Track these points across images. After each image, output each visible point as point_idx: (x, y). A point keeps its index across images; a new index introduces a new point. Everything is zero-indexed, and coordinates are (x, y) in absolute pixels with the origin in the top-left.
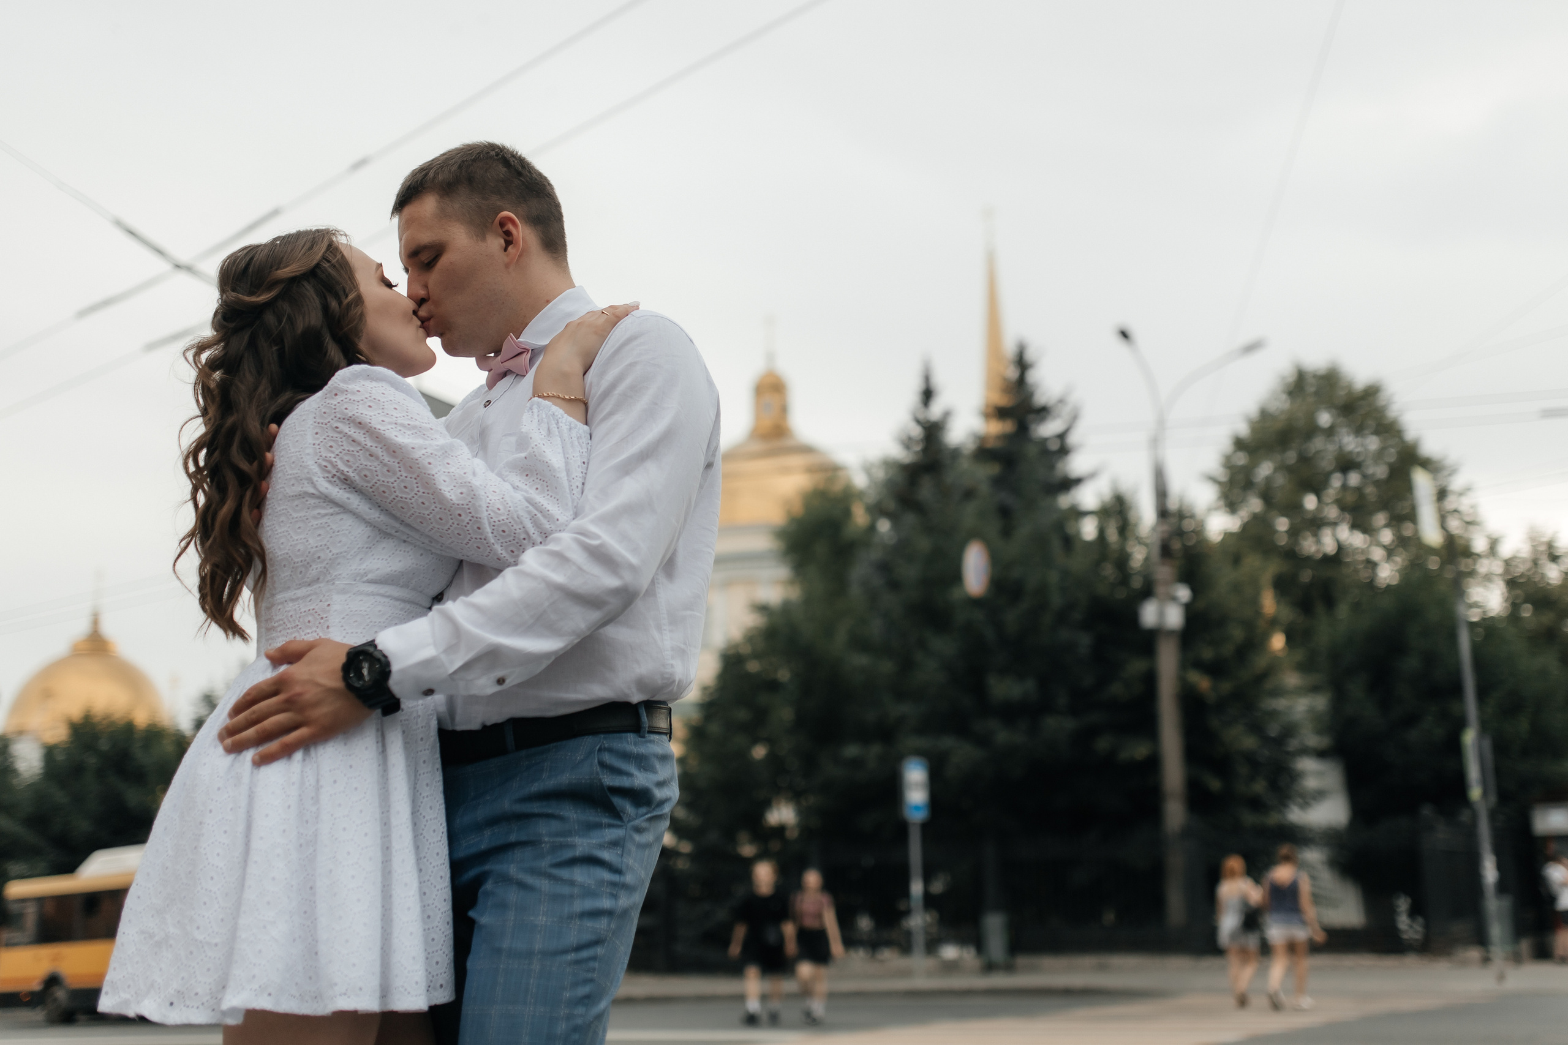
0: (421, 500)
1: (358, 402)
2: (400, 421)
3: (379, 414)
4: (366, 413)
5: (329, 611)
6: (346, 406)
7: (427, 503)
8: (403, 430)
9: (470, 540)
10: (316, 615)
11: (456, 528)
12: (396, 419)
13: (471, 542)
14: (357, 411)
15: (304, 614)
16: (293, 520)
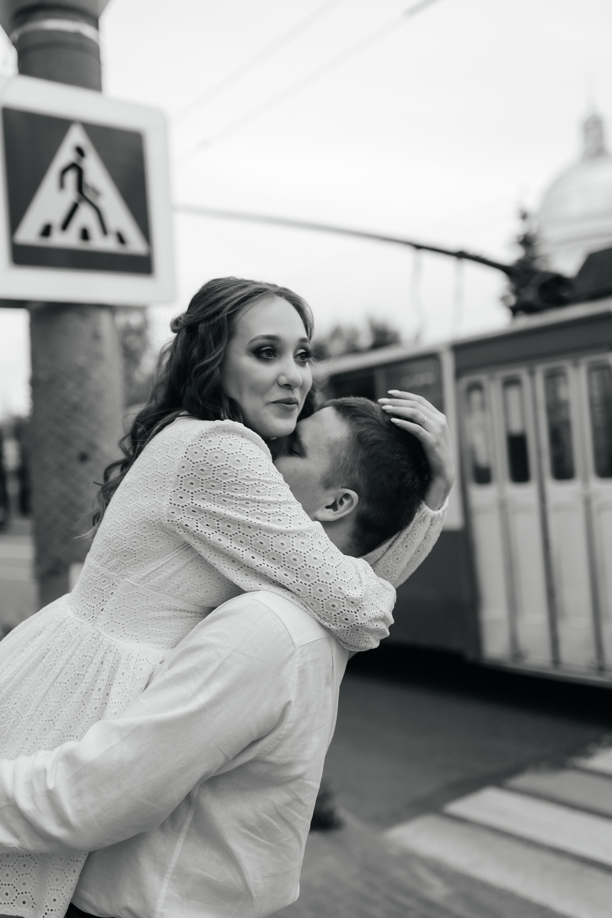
10: (101, 596)
15: (96, 589)
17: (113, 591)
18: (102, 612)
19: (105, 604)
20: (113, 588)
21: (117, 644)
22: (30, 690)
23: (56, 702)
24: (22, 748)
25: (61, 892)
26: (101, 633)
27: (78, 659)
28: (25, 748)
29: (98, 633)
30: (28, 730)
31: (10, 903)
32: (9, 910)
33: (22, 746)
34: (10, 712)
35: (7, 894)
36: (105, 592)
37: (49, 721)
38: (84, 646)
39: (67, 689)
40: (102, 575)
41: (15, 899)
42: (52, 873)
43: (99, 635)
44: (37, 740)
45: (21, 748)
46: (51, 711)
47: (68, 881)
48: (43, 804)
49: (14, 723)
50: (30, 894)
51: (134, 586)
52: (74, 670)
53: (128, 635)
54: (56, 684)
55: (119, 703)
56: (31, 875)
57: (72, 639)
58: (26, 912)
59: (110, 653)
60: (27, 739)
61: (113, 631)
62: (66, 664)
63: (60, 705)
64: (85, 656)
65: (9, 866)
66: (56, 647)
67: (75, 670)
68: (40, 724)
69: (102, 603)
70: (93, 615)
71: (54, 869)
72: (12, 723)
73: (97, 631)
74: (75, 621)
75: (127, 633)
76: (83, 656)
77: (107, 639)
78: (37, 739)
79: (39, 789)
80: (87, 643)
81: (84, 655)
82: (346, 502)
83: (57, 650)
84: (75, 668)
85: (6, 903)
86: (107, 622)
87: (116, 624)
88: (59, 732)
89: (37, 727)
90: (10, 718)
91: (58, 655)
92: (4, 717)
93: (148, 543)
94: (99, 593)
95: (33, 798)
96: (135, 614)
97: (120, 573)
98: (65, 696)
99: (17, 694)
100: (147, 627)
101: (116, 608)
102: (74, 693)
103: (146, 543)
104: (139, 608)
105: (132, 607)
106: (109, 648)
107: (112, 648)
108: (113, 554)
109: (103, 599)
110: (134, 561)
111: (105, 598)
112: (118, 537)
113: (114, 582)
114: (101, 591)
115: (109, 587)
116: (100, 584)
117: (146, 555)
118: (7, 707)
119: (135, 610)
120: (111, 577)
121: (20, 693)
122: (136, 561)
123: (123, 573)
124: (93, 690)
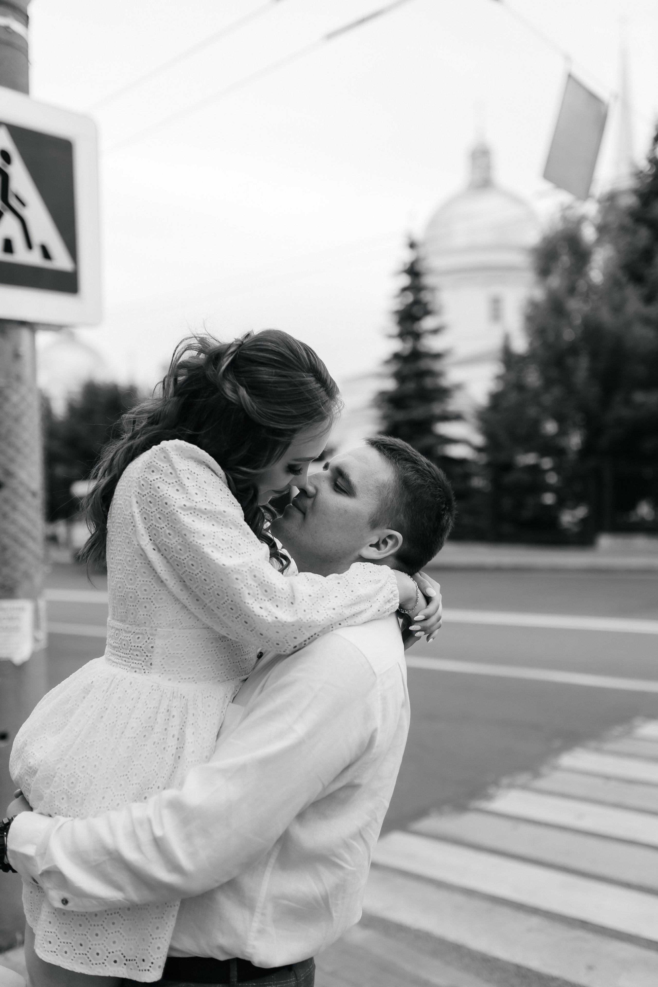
0: (203, 577)
2: (199, 506)
3: (183, 498)
4: (173, 496)
5: (153, 652)
6: (159, 485)
7: (208, 581)
8: (200, 514)
9: (240, 615)
10: (143, 652)
11: (229, 604)
12: (195, 504)
13: (240, 617)
14: (167, 492)
15: (133, 648)
16: (127, 572)
17: (152, 645)
18: (152, 667)
19: (151, 659)
20: (150, 643)
21: (179, 689)
22: (97, 751)
24: (100, 807)
25: (164, 939)
26: (159, 684)
27: (142, 713)
30: (103, 788)
31: (101, 963)
32: (101, 970)
35: (98, 954)
36: (144, 648)
37: (123, 776)
38: (145, 699)
39: (137, 743)
40: (134, 632)
41: (106, 958)
42: (151, 922)
43: (158, 686)
46: (125, 766)
47: (169, 927)
48: (151, 852)
50: (121, 952)
51: (169, 631)
52: (141, 723)
53: (185, 679)
54: (125, 739)
55: (195, 741)
56: (120, 932)
57: (130, 694)
58: (118, 971)
59: (174, 699)
60: (104, 798)
61: (170, 679)
62: (130, 719)
63: (132, 759)
65: (98, 925)
66: (113, 705)
68: (115, 781)
69: (147, 658)
70: (144, 671)
71: (152, 918)
72: (85, 785)
73: (155, 683)
75: (183, 678)
77: (167, 688)
78: (115, 796)
79: (145, 838)
80: (147, 696)
81: (148, 708)
82: (390, 542)
83: (115, 707)
84: (142, 721)
85: (98, 964)
86: (161, 673)
87: (171, 672)
88: (137, 786)
89: (112, 784)
91: (117, 711)
93: (155, 586)
94: (139, 651)
95: (139, 848)
96: (183, 658)
97: (151, 626)
98: (136, 750)
99: (83, 758)
100: (200, 666)
101: (164, 659)
102: (144, 745)
103: (154, 587)
104: (184, 650)
105: (178, 652)
106: (173, 696)
107: (175, 694)
108: (134, 609)
109: (146, 655)
110: (156, 609)
111: (147, 654)
112: (129, 592)
113: (149, 636)
114: (139, 648)
115: (146, 642)
116: (135, 642)
117: (161, 599)
118: (75, 772)
119: (181, 654)
120: (144, 632)
121: (86, 756)
122: (157, 609)
123: (154, 625)
124: (165, 739)
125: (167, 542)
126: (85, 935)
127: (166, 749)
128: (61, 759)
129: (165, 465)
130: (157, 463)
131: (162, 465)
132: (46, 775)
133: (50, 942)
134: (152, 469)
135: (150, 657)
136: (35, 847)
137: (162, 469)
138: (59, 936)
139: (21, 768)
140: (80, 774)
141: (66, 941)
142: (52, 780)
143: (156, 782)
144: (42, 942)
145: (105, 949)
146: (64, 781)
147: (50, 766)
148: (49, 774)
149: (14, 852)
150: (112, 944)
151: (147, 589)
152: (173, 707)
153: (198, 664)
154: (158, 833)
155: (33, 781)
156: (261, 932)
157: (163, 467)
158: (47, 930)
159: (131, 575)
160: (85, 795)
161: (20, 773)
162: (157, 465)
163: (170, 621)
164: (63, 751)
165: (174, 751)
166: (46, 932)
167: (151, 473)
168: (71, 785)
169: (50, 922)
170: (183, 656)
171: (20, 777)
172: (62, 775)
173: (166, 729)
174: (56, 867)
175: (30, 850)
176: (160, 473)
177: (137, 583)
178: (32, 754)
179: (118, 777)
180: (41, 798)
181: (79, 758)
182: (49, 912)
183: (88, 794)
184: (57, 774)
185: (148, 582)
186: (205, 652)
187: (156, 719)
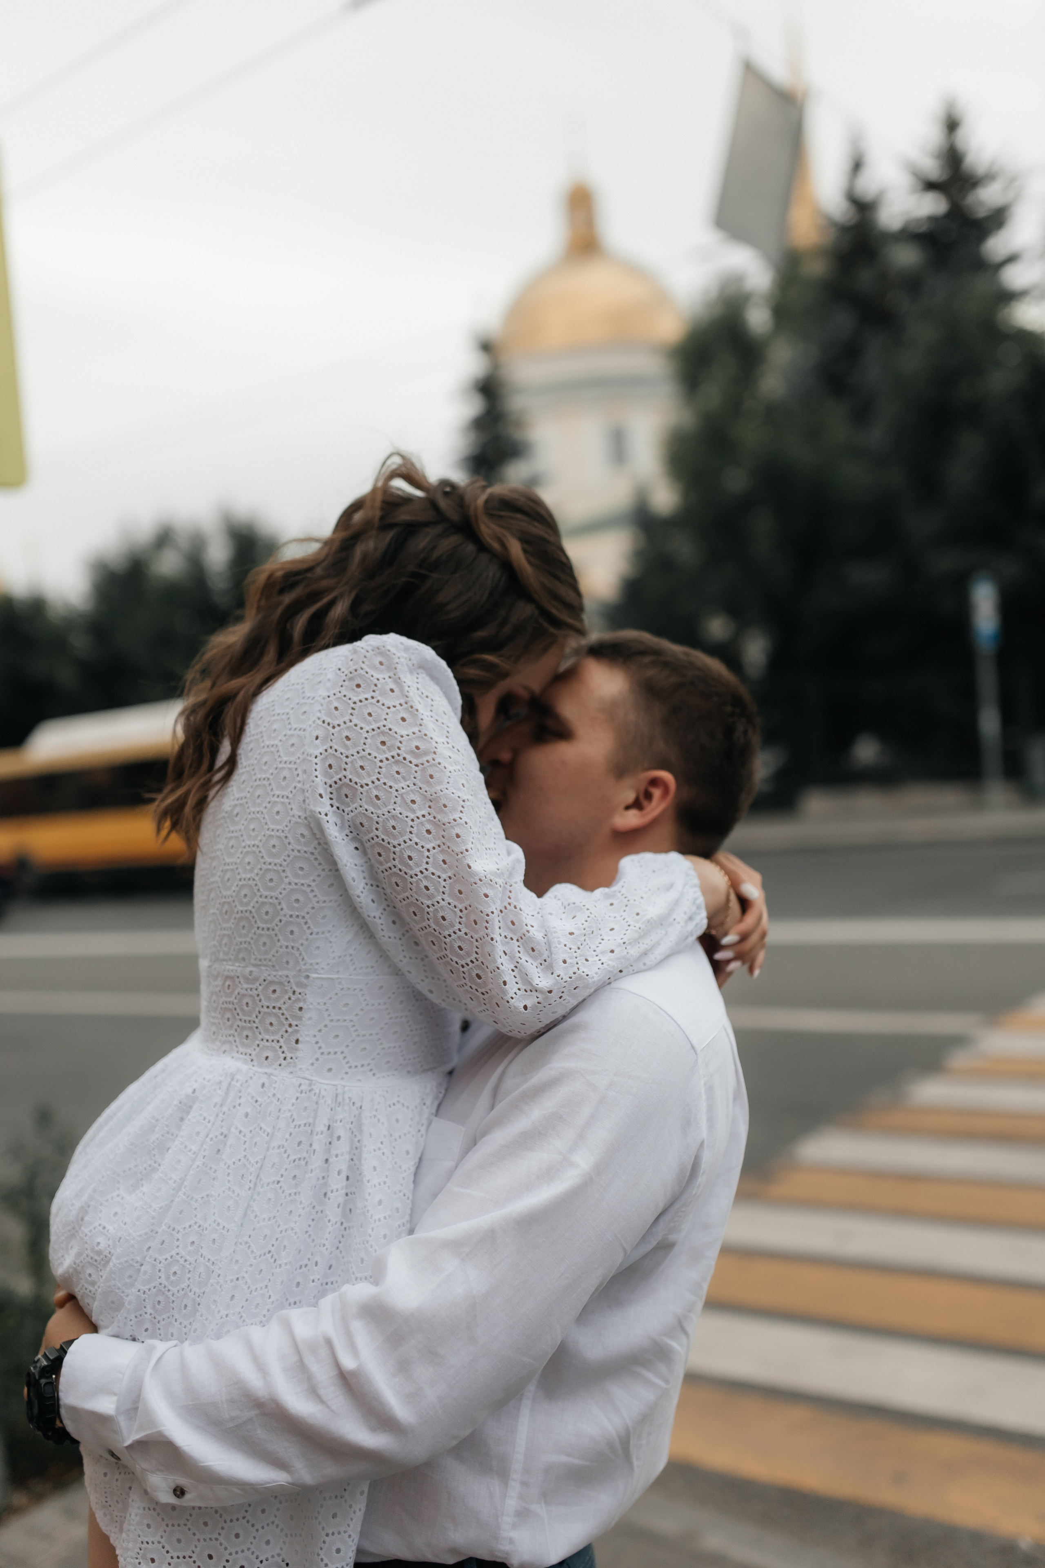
1: (389, 708)
4: (397, 730)
5: (300, 1018)
6: (370, 710)
10: (282, 1018)
15: (265, 1010)
16: (265, 867)
17: (301, 1005)
18: (299, 1046)
19: (297, 1031)
20: (298, 1000)
21: (346, 1089)
22: (214, 1213)
23: (269, 1219)
24: (227, 1316)
25: (347, 1535)
26: (312, 1081)
27: (287, 1136)
28: (234, 1314)
29: (307, 1082)
30: (232, 1281)
33: (226, 1313)
34: (186, 1261)
36: (286, 1010)
37: (265, 1255)
38: (290, 1111)
40: (265, 980)
42: (322, 1506)
43: (310, 1085)
44: (250, 1294)
45: (224, 1317)
46: (266, 1236)
47: (354, 1512)
48: (336, 1398)
49: (199, 1277)
50: (281, 1557)
51: (332, 979)
52: (286, 1155)
53: (356, 1067)
54: (262, 1188)
55: (382, 1184)
56: (275, 1524)
57: (262, 1106)
59: (339, 1107)
61: (330, 1070)
62: (268, 1149)
63: (276, 1222)
64: (297, 1127)
67: (288, 1156)
68: (251, 1265)
69: (290, 1030)
70: (284, 1055)
71: (325, 1498)
72: (198, 1277)
73: (305, 1078)
74: (254, 1074)
75: (353, 1065)
76: (295, 1128)
77: (326, 1087)
78: (251, 1291)
79: (323, 1374)
80: (293, 1105)
81: (295, 1126)
82: (658, 792)
83: (240, 1132)
84: (287, 1151)
86: (315, 1057)
87: (332, 1056)
89: (247, 1272)
90: (190, 1271)
91: (245, 1139)
92: (177, 1272)
93: (318, 894)
94: (276, 1015)
95: (314, 1392)
96: (355, 1028)
97: (298, 968)
98: (282, 1204)
99: (190, 1226)
100: (381, 1044)
101: (320, 1031)
102: (295, 1193)
103: (315, 896)
104: (357, 1015)
105: (345, 1018)
106: (336, 1100)
107: (340, 1099)
108: (269, 936)
109: (288, 1022)
110: (311, 937)
111: (291, 1021)
112: (264, 903)
113: (295, 988)
114: (276, 1011)
115: (290, 999)
116: (269, 999)
117: (324, 917)
118: (178, 1254)
119: (351, 1021)
120: (284, 980)
121: (196, 1223)
122: (314, 936)
123: (303, 967)
124: (326, 1177)
125: (369, 812)
126: (217, 1539)
127: (328, 1196)
128: (152, 1231)
129: (380, 676)
130: (367, 673)
131: (376, 675)
132: (126, 1262)
133: (153, 1560)
134: (356, 682)
135: (296, 1028)
136: (115, 1399)
137: (375, 683)
138: (167, 1548)
139: (79, 1254)
140: (188, 1258)
141: (181, 1555)
142: (139, 1270)
143: (312, 1255)
144: (137, 1561)
145: (253, 1557)
146: (160, 1271)
147: (133, 1246)
148: (133, 1260)
149: (74, 1410)
150: (265, 1547)
151: (301, 898)
152: (336, 1121)
153: (379, 1039)
154: (348, 1363)
155: (102, 1276)
156: (523, 1514)
157: (378, 680)
158: (145, 1539)
159: (272, 873)
160: (199, 1296)
161: (75, 1263)
162: (366, 675)
163: (334, 958)
164: (153, 1218)
165: (341, 1200)
166: (142, 1542)
167: (355, 688)
168: (172, 1278)
169: (149, 1526)
170: (354, 1026)
171: (75, 1269)
172: (155, 1260)
173: (327, 1160)
174: (160, 1433)
175: (106, 1405)
176: (371, 690)
177: (283, 886)
178: (101, 1228)
179: (255, 1258)
180: (116, 1306)
181: (185, 1228)
182: (144, 1509)
183: (204, 1293)
184: (147, 1258)
185: (306, 886)
186: (391, 1018)
187: (311, 1145)
